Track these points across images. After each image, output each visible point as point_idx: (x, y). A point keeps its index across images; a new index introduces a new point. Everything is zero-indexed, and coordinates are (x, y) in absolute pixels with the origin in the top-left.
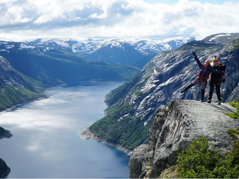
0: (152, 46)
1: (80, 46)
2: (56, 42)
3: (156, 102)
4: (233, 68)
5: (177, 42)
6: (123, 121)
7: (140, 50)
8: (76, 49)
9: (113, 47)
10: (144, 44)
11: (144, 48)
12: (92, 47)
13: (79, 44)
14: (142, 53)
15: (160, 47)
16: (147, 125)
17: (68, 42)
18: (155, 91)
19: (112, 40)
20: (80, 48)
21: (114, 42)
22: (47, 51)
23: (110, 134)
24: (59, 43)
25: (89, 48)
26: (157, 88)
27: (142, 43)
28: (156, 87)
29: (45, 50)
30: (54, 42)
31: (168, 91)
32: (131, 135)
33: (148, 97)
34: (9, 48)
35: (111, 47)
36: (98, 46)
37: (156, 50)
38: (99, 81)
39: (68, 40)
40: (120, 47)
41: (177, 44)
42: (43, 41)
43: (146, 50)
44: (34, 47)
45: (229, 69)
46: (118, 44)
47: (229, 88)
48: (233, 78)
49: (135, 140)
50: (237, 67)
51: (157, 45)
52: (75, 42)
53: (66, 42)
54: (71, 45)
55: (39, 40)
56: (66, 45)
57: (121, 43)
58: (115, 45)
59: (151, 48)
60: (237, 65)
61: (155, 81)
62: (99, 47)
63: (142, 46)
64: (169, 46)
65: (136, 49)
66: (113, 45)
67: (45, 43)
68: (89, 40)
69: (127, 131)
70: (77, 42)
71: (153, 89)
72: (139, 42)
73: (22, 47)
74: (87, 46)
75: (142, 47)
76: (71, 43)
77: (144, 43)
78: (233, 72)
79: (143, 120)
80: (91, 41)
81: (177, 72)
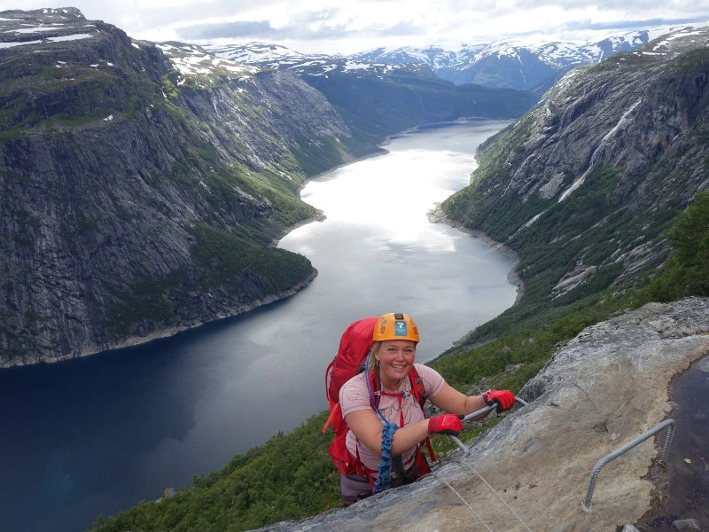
0: (569, 51)
1: (447, 57)
2: (408, 53)
3: (544, 164)
4: (673, 109)
5: (614, 41)
6: (492, 195)
7: (549, 59)
8: (440, 63)
9: (502, 56)
11: (555, 56)
12: (467, 57)
13: (446, 54)
14: (550, 66)
15: (584, 53)
16: (527, 202)
17: (427, 51)
18: (544, 145)
19: (501, 45)
20: (446, 61)
21: (504, 47)
22: (388, 72)
23: (470, 216)
24: (412, 54)
25: (463, 60)
26: (549, 141)
27: (552, 48)
28: (547, 138)
29: (385, 72)
30: (404, 53)
31: (566, 145)
32: (501, 218)
33: (533, 155)
34: (328, 69)
35: (499, 56)
36: (476, 56)
37: (576, 58)
38: (472, 120)
39: (428, 48)
40: (514, 55)
41: (614, 46)
42: (386, 51)
43: (558, 60)
44: (368, 66)
45: (665, 110)
46: (510, 51)
47: (663, 143)
48: (670, 127)
49: (507, 226)
50: (679, 107)
51: (579, 50)
52: (440, 51)
53: (423, 52)
54: (432, 57)
55: (380, 51)
56: (424, 57)
57: (515, 49)
58: (505, 54)
59: (567, 55)
60: (678, 103)
61: (546, 129)
62: (478, 57)
63: (552, 52)
64: (599, 49)
65: (540, 58)
66: (502, 52)
67: (390, 54)
68: (463, 46)
69: (496, 211)
70: (442, 50)
71: (543, 141)
72: (547, 46)
73: (350, 66)
74: (458, 56)
76: (432, 52)
77: (555, 46)
78: (671, 115)
79: (522, 194)
80: (466, 48)
81: (583, 113)
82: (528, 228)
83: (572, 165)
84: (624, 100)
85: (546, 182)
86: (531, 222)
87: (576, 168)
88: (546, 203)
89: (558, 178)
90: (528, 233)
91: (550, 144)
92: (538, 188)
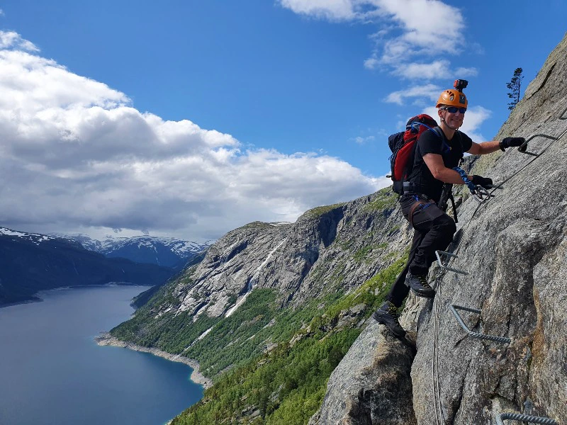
0: (194, 248)
6: (163, 318)
7: (178, 252)
9: (142, 246)
10: (184, 245)
11: (183, 250)
13: (93, 241)
14: (179, 256)
16: (197, 321)
20: (92, 247)
26: (213, 273)
27: (181, 244)
35: (139, 246)
40: (151, 247)
43: (185, 253)
46: (148, 243)
47: (307, 263)
48: (312, 252)
51: (201, 248)
57: (153, 242)
58: (144, 245)
59: (192, 250)
63: (181, 247)
65: (172, 250)
66: (141, 244)
70: (89, 239)
72: (177, 243)
74: (103, 244)
75: (180, 249)
77: (183, 243)
79: (192, 315)
80: (110, 239)
81: (239, 253)
82: (202, 340)
83: (234, 290)
84: (268, 244)
85: (212, 304)
86: (203, 335)
87: (237, 292)
88: (215, 319)
89: (223, 301)
90: (201, 343)
91: (214, 275)
92: (206, 309)
